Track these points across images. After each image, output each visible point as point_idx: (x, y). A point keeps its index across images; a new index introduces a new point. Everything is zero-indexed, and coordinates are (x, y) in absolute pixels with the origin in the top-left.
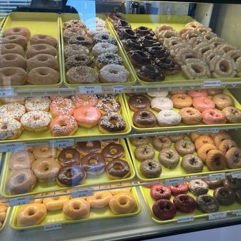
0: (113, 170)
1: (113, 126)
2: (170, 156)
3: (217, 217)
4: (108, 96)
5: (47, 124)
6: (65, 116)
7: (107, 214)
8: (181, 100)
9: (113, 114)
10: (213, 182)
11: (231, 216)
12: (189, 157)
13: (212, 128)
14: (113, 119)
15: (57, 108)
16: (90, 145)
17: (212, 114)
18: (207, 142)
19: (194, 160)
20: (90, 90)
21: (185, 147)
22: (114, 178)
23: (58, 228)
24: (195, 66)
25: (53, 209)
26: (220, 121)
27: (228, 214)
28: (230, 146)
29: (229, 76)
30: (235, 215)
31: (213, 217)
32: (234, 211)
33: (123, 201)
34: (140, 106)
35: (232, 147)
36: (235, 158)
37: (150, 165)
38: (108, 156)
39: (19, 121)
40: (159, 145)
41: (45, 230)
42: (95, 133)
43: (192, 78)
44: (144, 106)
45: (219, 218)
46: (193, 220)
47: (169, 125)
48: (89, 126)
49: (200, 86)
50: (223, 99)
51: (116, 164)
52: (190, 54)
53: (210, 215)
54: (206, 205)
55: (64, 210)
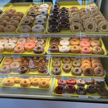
0: (40, 69)
1: (37, 51)
2: (67, 67)
3: (83, 97)
4: (42, 38)
5: (13, 48)
6: (21, 45)
7: (38, 87)
8: (74, 42)
9: (40, 46)
10: (88, 81)
11: (90, 98)
12: (76, 68)
13: (83, 56)
14: (39, 48)
15: (19, 42)
16: (35, 58)
17: (86, 49)
18: (87, 63)
19: (78, 70)
20: (25, 35)
21: (76, 64)
22: (40, 73)
23: (15, 89)
24: (76, 26)
25: (17, 82)
26: (88, 53)
27: (89, 97)
28: (98, 66)
29: (93, 31)
30: (93, 98)
31: (81, 97)
32: (92, 96)
33: (44, 83)
34: (54, 43)
35: (99, 66)
36: (99, 71)
37: (56, 69)
38: (40, 63)
39: (4, 46)
40: (64, 61)
41: (11, 89)
42: (32, 53)
43: (73, 31)
44: (55, 43)
45: (84, 98)
46: (70, 96)
47: (63, 53)
48: (29, 50)
49: (75, 36)
50: (95, 42)
51: (42, 67)
52: (76, 20)
53: (80, 96)
54: (79, 91)
55: (20, 83)
